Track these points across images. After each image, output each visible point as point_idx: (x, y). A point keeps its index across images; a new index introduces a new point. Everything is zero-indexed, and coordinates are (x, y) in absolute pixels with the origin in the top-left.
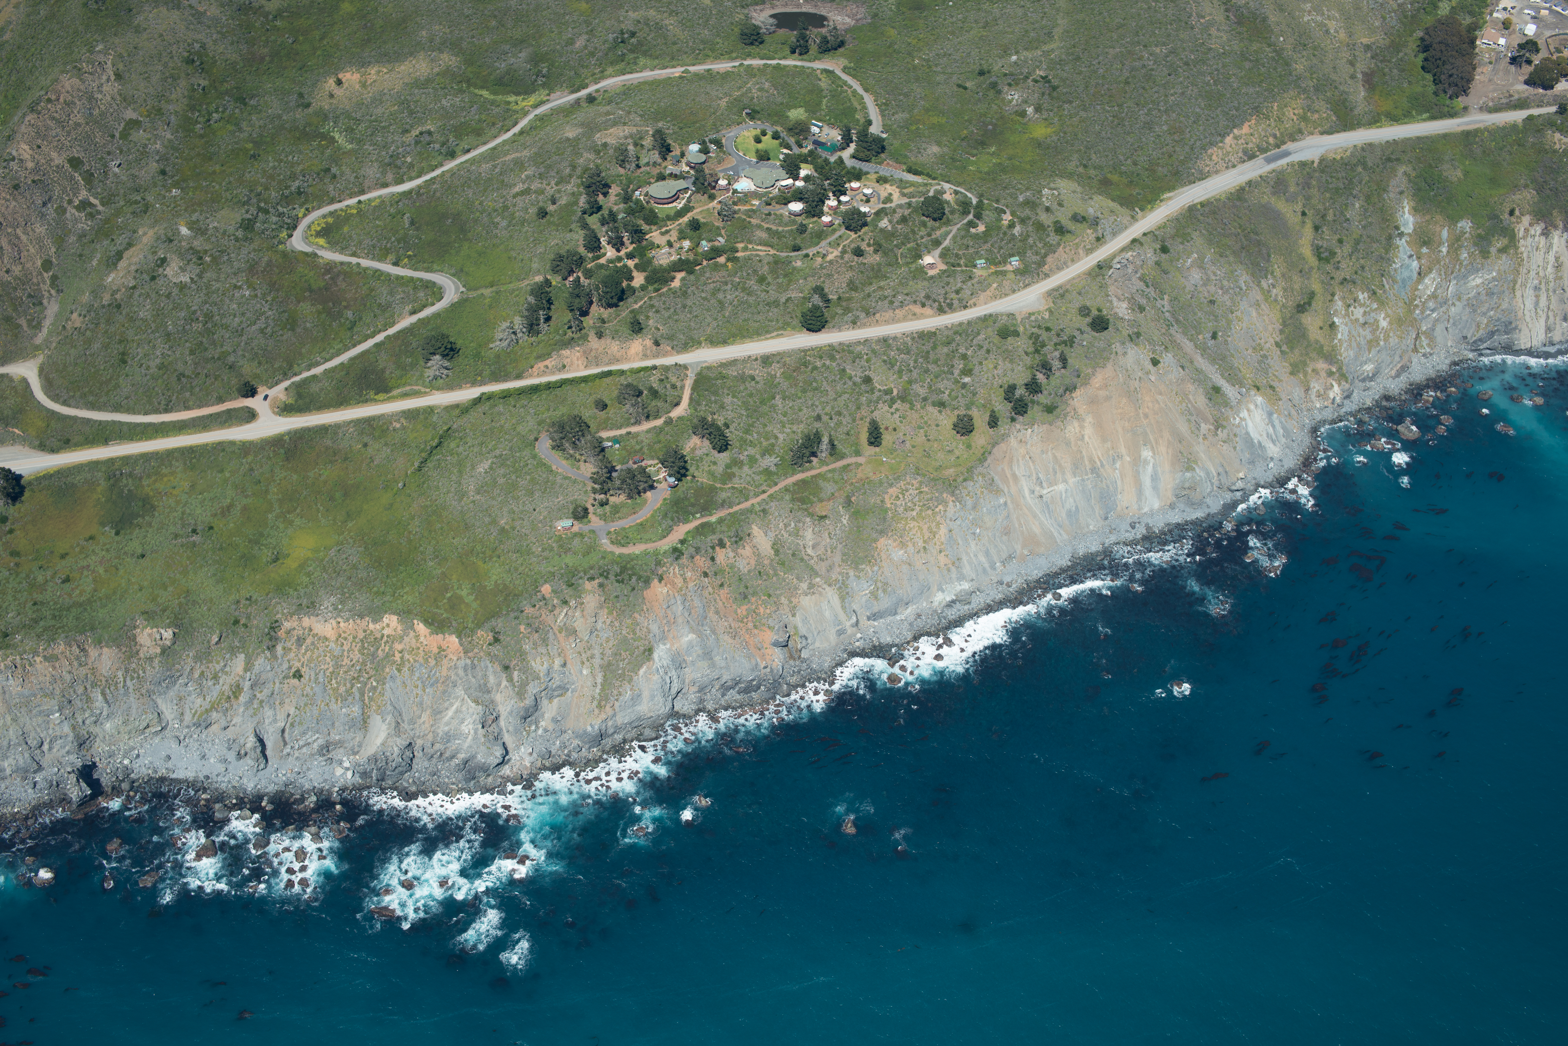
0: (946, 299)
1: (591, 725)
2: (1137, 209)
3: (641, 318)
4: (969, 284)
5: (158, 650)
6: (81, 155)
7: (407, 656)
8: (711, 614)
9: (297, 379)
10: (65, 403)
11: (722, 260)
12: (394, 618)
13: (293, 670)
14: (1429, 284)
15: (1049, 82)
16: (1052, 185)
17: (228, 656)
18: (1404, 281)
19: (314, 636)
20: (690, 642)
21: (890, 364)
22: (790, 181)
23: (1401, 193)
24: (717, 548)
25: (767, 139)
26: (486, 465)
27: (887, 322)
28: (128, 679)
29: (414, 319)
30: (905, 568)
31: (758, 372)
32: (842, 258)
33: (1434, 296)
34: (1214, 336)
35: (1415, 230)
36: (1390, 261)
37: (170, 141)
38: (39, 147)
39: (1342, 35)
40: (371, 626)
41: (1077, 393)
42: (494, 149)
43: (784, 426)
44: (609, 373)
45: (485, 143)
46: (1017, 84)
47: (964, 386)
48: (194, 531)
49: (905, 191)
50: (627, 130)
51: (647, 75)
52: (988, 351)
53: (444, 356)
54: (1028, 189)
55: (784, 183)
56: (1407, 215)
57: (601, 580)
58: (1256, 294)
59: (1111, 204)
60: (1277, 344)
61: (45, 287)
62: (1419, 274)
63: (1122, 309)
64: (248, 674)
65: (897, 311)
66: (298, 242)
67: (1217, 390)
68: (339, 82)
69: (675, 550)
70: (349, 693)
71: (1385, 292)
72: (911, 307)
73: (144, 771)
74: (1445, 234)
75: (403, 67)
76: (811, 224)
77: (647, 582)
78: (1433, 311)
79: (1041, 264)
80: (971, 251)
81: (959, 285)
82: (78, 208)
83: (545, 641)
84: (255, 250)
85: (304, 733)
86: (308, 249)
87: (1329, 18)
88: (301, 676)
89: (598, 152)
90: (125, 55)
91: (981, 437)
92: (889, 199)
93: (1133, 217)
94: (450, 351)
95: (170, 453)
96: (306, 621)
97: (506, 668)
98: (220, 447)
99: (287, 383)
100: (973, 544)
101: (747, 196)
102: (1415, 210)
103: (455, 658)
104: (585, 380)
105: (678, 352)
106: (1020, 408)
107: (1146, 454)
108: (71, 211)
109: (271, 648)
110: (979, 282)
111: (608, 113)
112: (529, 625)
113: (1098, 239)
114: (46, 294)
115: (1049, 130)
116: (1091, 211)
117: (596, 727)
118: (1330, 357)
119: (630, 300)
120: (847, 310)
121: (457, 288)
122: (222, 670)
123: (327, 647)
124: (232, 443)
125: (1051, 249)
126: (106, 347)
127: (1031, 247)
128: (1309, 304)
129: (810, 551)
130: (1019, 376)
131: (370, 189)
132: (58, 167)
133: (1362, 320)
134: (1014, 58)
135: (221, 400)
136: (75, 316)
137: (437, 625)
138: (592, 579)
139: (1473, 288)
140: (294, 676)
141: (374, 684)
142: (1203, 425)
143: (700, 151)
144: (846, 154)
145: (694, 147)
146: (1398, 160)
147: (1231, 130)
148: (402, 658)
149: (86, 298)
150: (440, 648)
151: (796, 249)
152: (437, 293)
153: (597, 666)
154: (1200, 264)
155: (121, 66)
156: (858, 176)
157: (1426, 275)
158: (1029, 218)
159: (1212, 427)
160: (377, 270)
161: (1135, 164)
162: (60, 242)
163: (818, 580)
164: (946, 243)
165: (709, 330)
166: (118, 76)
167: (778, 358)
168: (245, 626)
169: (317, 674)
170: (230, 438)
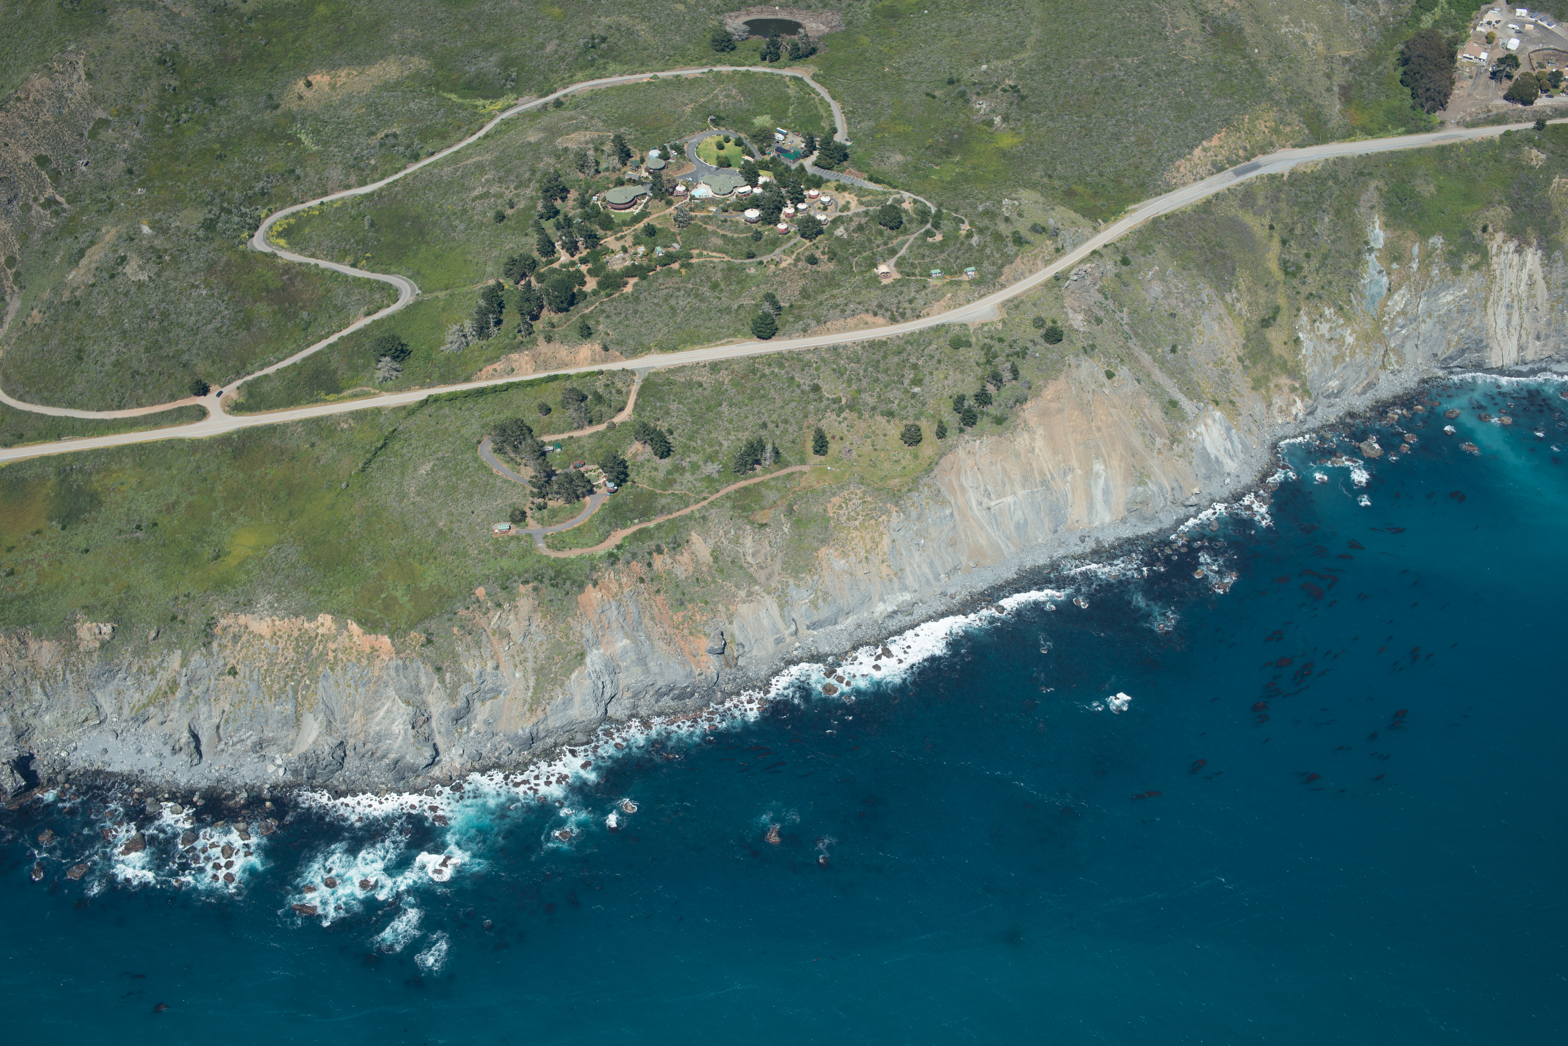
0: (898, 308)
1: (523, 729)
2: (1100, 221)
3: (591, 323)
4: (923, 293)
5: (98, 645)
6: (49, 153)
7: (340, 656)
8: (646, 620)
9: (249, 378)
10: (21, 398)
11: (676, 266)
12: (329, 617)
13: (229, 667)
14: (1399, 300)
15: (1018, 91)
16: (1014, 195)
17: (165, 652)
18: (1373, 297)
19: (249, 634)
20: (625, 647)
21: (840, 373)
22: (748, 188)
23: (1372, 208)
24: (655, 554)
25: (730, 146)
26: (428, 467)
27: (838, 331)
28: (68, 672)
29: (368, 320)
30: (846, 578)
31: (706, 378)
32: (795, 265)
33: (1403, 312)
34: (1174, 350)
35: (1385, 245)
36: (1358, 277)
37: (138, 140)
38: (6, 145)
39: (1320, 48)
40: (306, 625)
41: (1028, 405)
42: (458, 152)
43: (729, 434)
44: (555, 378)
45: (449, 147)
46: (985, 93)
47: (914, 395)
48: (139, 527)
49: (864, 199)
50: (588, 135)
51: (616, 80)
52: (939, 362)
53: (394, 358)
54: (988, 199)
55: (742, 190)
56: (1377, 230)
57: (535, 584)
58: (1219, 308)
59: (1073, 215)
60: (1240, 359)
61: (8, 283)
62: (1389, 290)
63: (1078, 321)
64: (185, 670)
65: (849, 320)
66: (259, 243)
67: (1174, 404)
68: (309, 84)
69: (611, 555)
70: (282, 691)
71: (1352, 307)
72: (862, 315)
73: (81, 764)
74: (1416, 249)
75: (373, 70)
76: (767, 231)
77: (581, 586)
78: (1402, 327)
79: (997, 274)
80: (927, 260)
81: (913, 294)
82: (43, 206)
83: (478, 644)
84: (214, 250)
85: (238, 730)
86: (267, 250)
87: (1307, 30)
88: (236, 673)
89: (558, 157)
90: (97, 55)
91: (929, 447)
92: (846, 207)
93: (1095, 228)
94: (401, 353)
95: (120, 450)
96: (243, 619)
97: (439, 669)
98: (170, 444)
99: (239, 383)
100: (916, 555)
101: (705, 202)
102: (1386, 225)
104: (531, 383)
105: (627, 358)
106: (969, 419)
107: (1098, 467)
108: (36, 209)
109: (207, 645)
110: (933, 292)
111: (571, 118)
112: (462, 627)
113: (1057, 250)
114: (9, 290)
115: (1015, 140)
116: (1051, 221)
117: (527, 730)
118: (1294, 372)
119: (581, 305)
120: (799, 318)
121: (413, 291)
122: (160, 665)
123: (262, 644)
124: (181, 441)
125: (1009, 260)
126: (63, 343)
127: (988, 257)
128: (1274, 319)
129: (749, 559)
130: (969, 386)
131: (333, 191)
132: (25, 164)
133: (1327, 336)
134: (984, 67)
135: (173, 398)
136: (35, 311)
137: (370, 625)
138: (526, 582)
139: (1444, 305)
140: (229, 673)
141: (308, 682)
142: (1158, 439)
143: (660, 157)
144: (808, 162)
145: (654, 153)
146: (1370, 174)
147: (1200, 142)
148: (335, 657)
149: (46, 295)
150: (372, 648)
151: (751, 256)
152: (392, 294)
153: (529, 669)
154: (1162, 277)
155: (92, 66)
156: (817, 183)
157: (1395, 291)
158: (988, 228)
159: (1167, 442)
160: (335, 272)
161: (1101, 175)
162: (24, 238)
163: (757, 587)
164: (903, 252)
165: (659, 336)
166: (89, 76)
167: (726, 365)
168: (183, 622)
169: (251, 672)
170: (181, 436)
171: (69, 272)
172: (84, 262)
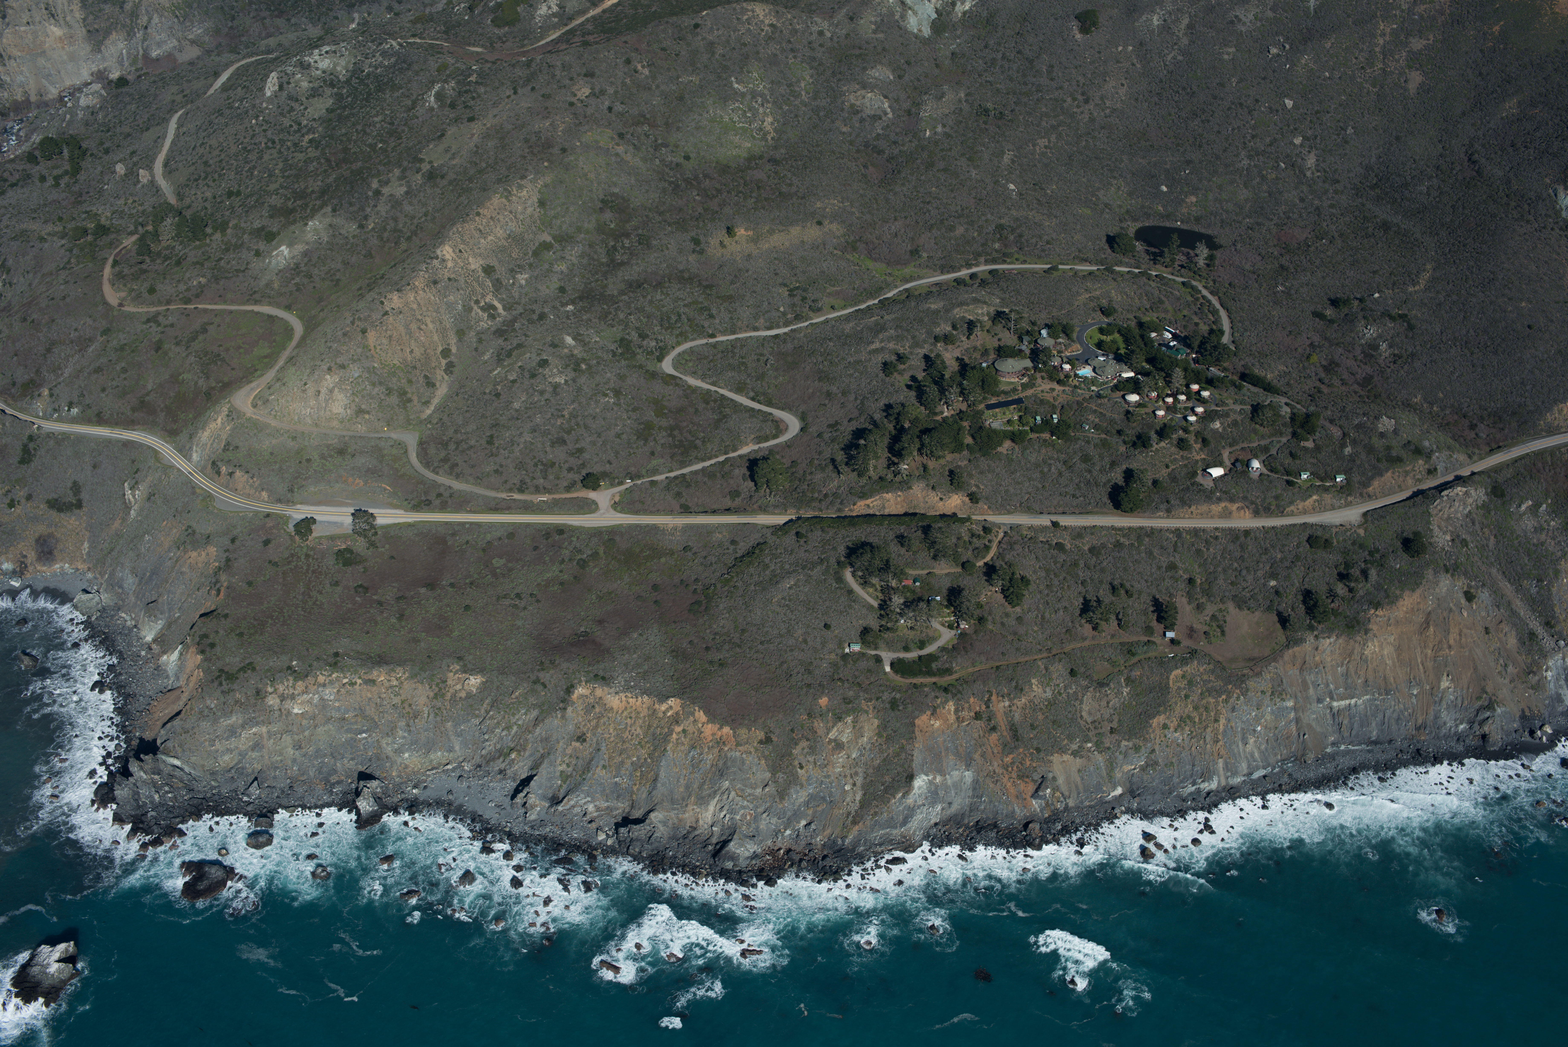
0: (1263, 502)
1: (843, 839)
2: (1477, 452)
4: (1290, 492)
5: (464, 695)
6: (495, 264)
7: (682, 739)
8: (977, 756)
9: (639, 482)
10: (434, 471)
12: (678, 702)
13: (578, 734)
16: (1392, 414)
19: (602, 706)
22: (1132, 374)
26: (792, 581)
27: (1200, 515)
28: (432, 715)
29: (756, 447)
30: (1178, 750)
32: (1168, 450)
37: (574, 264)
38: (461, 252)
40: (657, 706)
41: (1382, 611)
42: (860, 311)
45: (852, 305)
46: (1374, 320)
47: (1268, 586)
48: (518, 596)
51: (1019, 266)
52: (1297, 558)
54: (1365, 414)
55: (1125, 375)
59: (1449, 440)
61: (440, 371)
63: (1443, 539)
65: (1213, 507)
66: (667, 366)
67: (1533, 636)
70: (623, 764)
72: (1228, 505)
75: (794, 231)
76: (1144, 415)
77: (920, 711)
80: (1297, 462)
81: (1280, 491)
82: (483, 309)
83: (813, 750)
86: (674, 373)
88: (584, 740)
90: (551, 186)
92: (1223, 403)
93: (1470, 456)
96: (599, 692)
97: (773, 768)
98: (559, 529)
99: (630, 484)
100: (1251, 740)
101: (1087, 382)
103: (726, 749)
106: (1317, 614)
107: (1447, 685)
108: (476, 311)
109: (563, 710)
110: (1300, 492)
113: (1430, 471)
116: (1426, 443)
117: (847, 841)
121: (798, 427)
123: (613, 717)
124: (572, 528)
125: (1379, 473)
127: (1359, 467)
129: (1085, 715)
131: (741, 330)
132: (473, 271)
134: (1376, 295)
135: (569, 489)
137: (716, 716)
138: (868, 700)
140: (578, 740)
141: (648, 760)
142: (1511, 668)
143: (1050, 336)
145: (1046, 333)
148: (678, 740)
150: (714, 736)
152: (781, 427)
153: (859, 783)
154: (1534, 512)
155: (545, 195)
158: (1362, 441)
160: (732, 400)
162: (461, 334)
164: (1272, 451)
166: (542, 203)
167: (1088, 532)
168: (544, 686)
170: (570, 523)
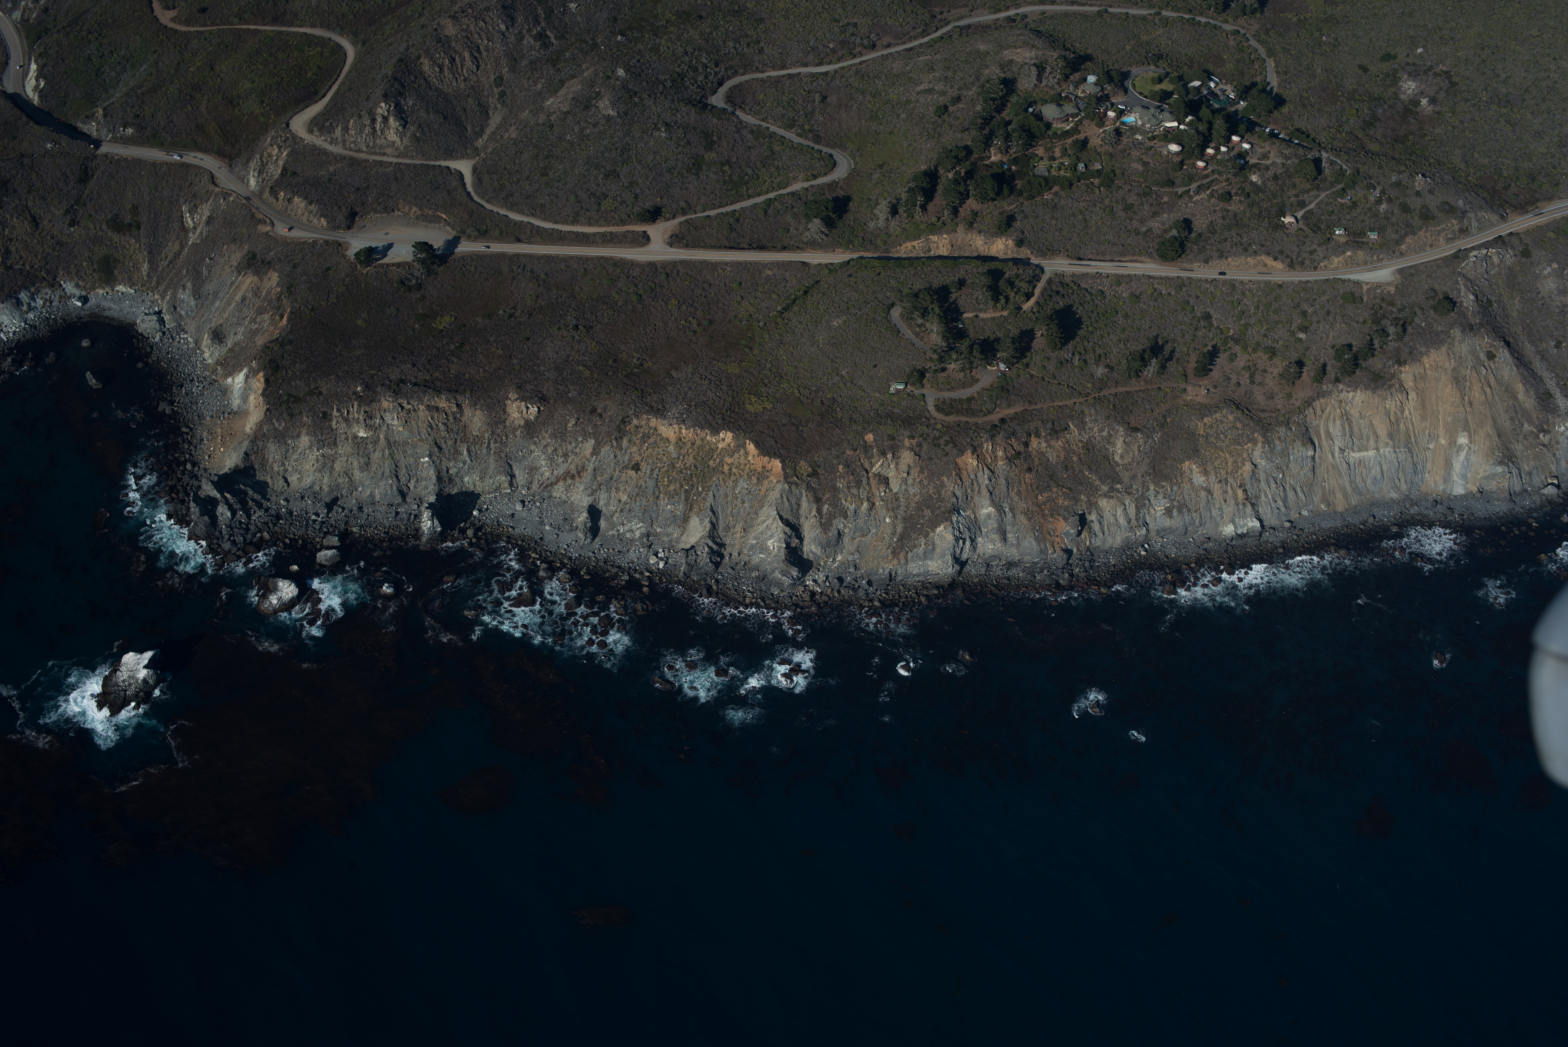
0: (1298, 256)
1: (883, 568)
2: (1508, 211)
4: (1325, 247)
5: (522, 423)
7: (734, 470)
8: (1013, 494)
9: (691, 217)
10: (492, 201)
11: (1095, 183)
12: (730, 435)
13: (633, 462)
15: (1450, 77)
16: (1428, 173)
17: (580, 439)
19: (657, 436)
20: (989, 514)
21: (1232, 306)
22: (1175, 124)
24: (1032, 436)
26: (840, 320)
27: (1237, 267)
28: (492, 441)
29: (805, 185)
30: (1203, 494)
31: (1107, 288)
32: (1208, 201)
34: (1557, 345)
40: (708, 438)
41: (1407, 368)
42: (911, 49)
43: (1118, 342)
45: (902, 43)
46: (1416, 75)
47: (1298, 340)
49: (1283, 152)
50: (1034, 52)
52: (1328, 312)
53: (824, 221)
54: (1402, 172)
55: (1169, 125)
57: (920, 440)
59: (1483, 203)
61: (493, 100)
63: (1469, 299)
64: (594, 458)
65: (1249, 259)
67: (1548, 396)
69: (994, 427)
70: (677, 492)
72: (1263, 257)
73: (489, 524)
76: (1186, 165)
77: (961, 451)
79: (1398, 243)
80: (1334, 217)
81: (1315, 246)
82: (535, 37)
83: (858, 484)
84: (678, 100)
86: (725, 108)
88: (639, 469)
89: (1002, 67)
91: (1304, 388)
92: (1265, 156)
93: (1503, 217)
96: (653, 422)
97: (819, 500)
98: (613, 262)
99: (681, 219)
101: (1133, 130)
103: (775, 481)
107: (1463, 440)
108: (528, 39)
109: (619, 439)
110: (1334, 248)
112: (847, 466)
113: (1462, 230)
116: (1460, 203)
117: (887, 571)
121: (849, 165)
122: (573, 450)
123: (667, 447)
124: (624, 261)
125: (1412, 231)
127: (1393, 225)
129: (1117, 458)
130: (1357, 338)
131: (791, 66)
134: (1420, 50)
135: (624, 222)
136: (513, 128)
137: (766, 449)
138: (911, 437)
140: (633, 468)
141: (700, 489)
143: (1097, 82)
145: (1092, 78)
148: (729, 471)
149: (525, 115)
150: (764, 467)
151: (1167, 185)
152: (831, 165)
153: (899, 517)
154: (1559, 275)
156: (1241, 130)
158: (1398, 199)
159: (1535, 430)
160: (782, 137)
162: (514, 63)
163: (1119, 486)
164: (1311, 207)
167: (1129, 280)
168: (601, 416)
169: (652, 470)
170: (623, 256)
171: (548, 99)
172: (562, 92)
